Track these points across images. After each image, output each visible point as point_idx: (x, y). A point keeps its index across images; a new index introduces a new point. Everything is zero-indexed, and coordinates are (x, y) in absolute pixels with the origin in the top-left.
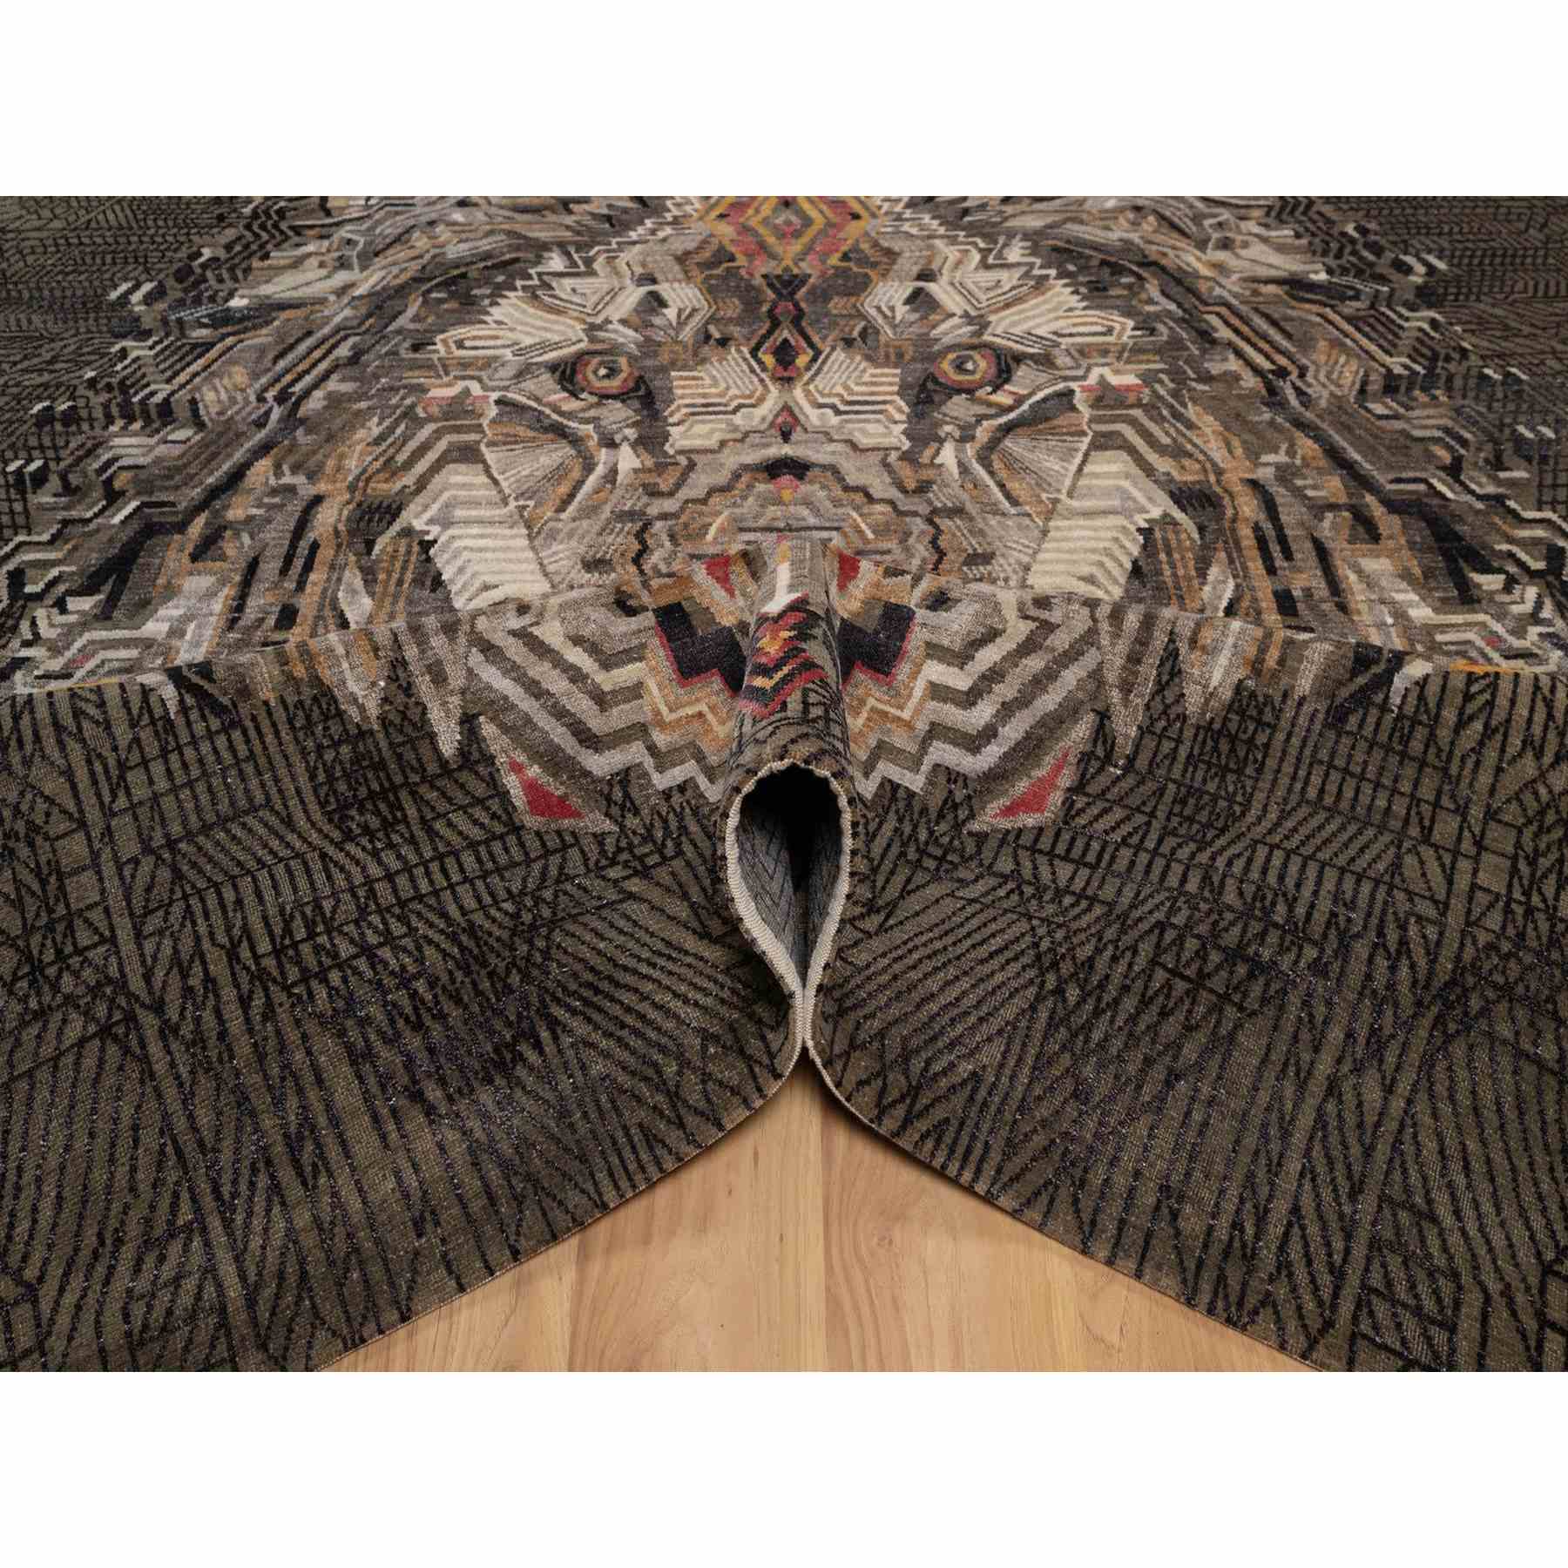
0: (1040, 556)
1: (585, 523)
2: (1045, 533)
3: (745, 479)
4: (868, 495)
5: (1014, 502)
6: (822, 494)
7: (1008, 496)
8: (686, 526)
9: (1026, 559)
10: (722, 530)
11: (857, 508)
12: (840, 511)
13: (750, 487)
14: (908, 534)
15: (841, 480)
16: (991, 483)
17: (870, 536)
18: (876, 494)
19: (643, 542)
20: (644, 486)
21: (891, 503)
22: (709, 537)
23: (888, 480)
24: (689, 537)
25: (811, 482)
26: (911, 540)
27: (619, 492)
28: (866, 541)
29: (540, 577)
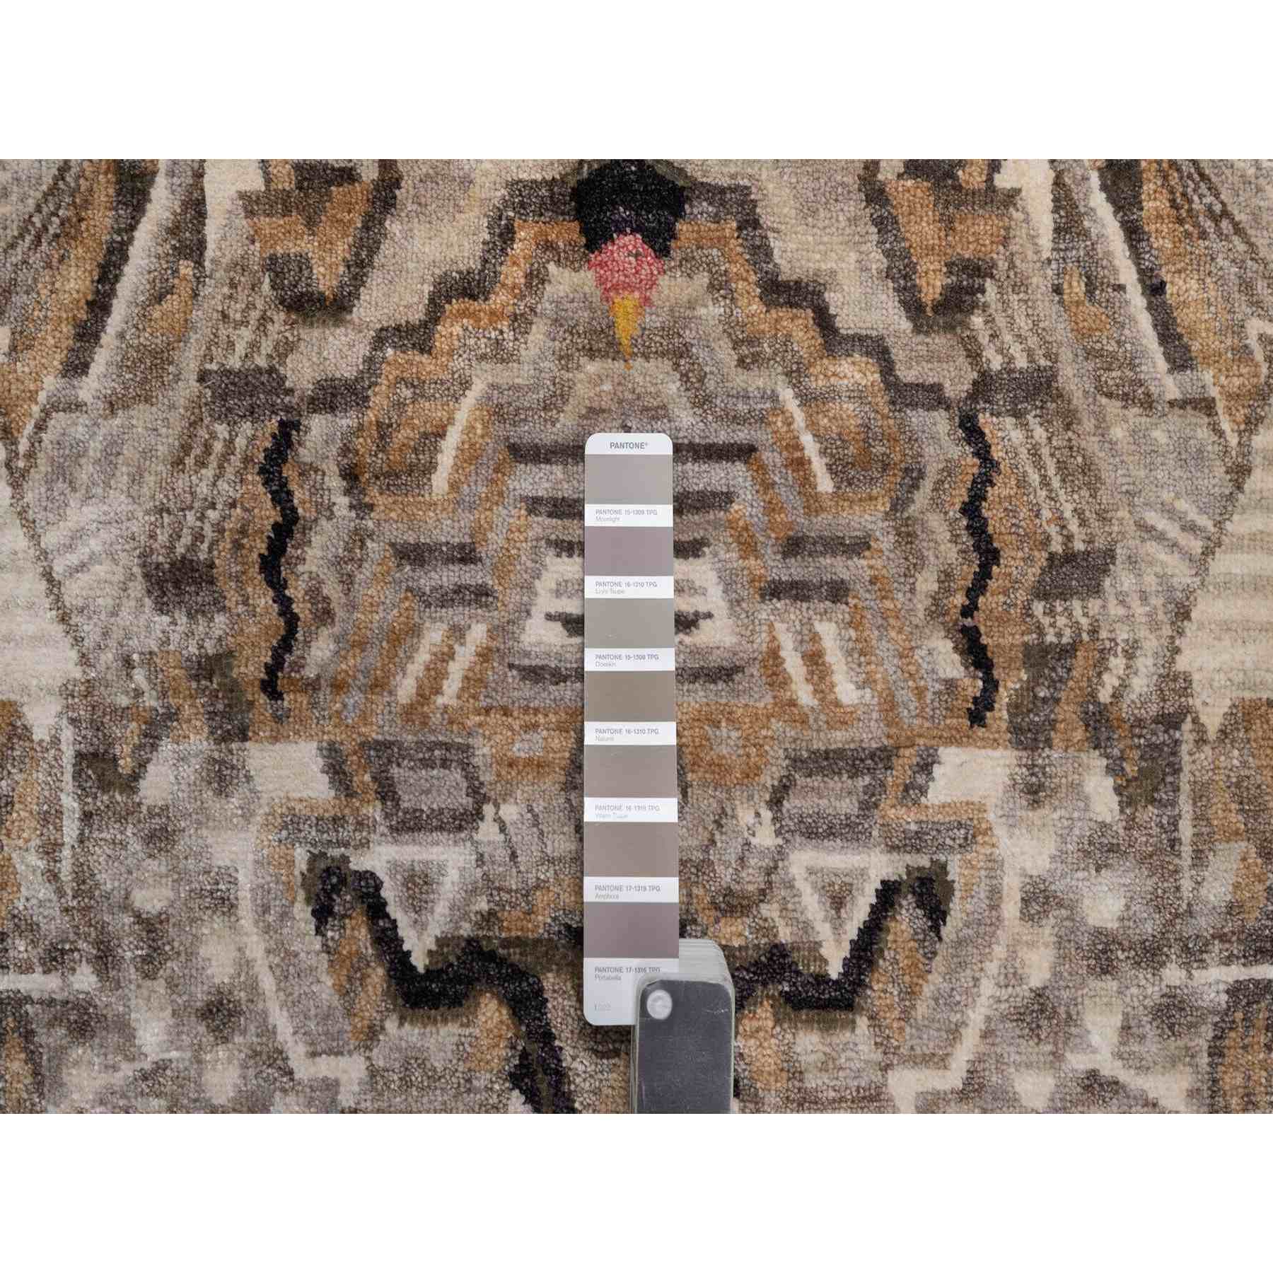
0: (1223, 564)
1: (141, 416)
2: (1240, 472)
3: (523, 244)
4: (824, 321)
5: (1180, 359)
6: (712, 312)
7: (1168, 332)
8: (384, 431)
9: (1182, 575)
10: (470, 456)
11: (795, 374)
12: (756, 381)
13: (536, 279)
14: (914, 477)
15: (761, 252)
16: (1128, 274)
17: (825, 484)
18: (848, 319)
19: (281, 496)
20: (274, 266)
21: (878, 350)
22: (440, 481)
23: (878, 261)
24: (392, 478)
25: (689, 265)
26: (922, 497)
27: (215, 293)
28: (813, 503)
29: (46, 621)
